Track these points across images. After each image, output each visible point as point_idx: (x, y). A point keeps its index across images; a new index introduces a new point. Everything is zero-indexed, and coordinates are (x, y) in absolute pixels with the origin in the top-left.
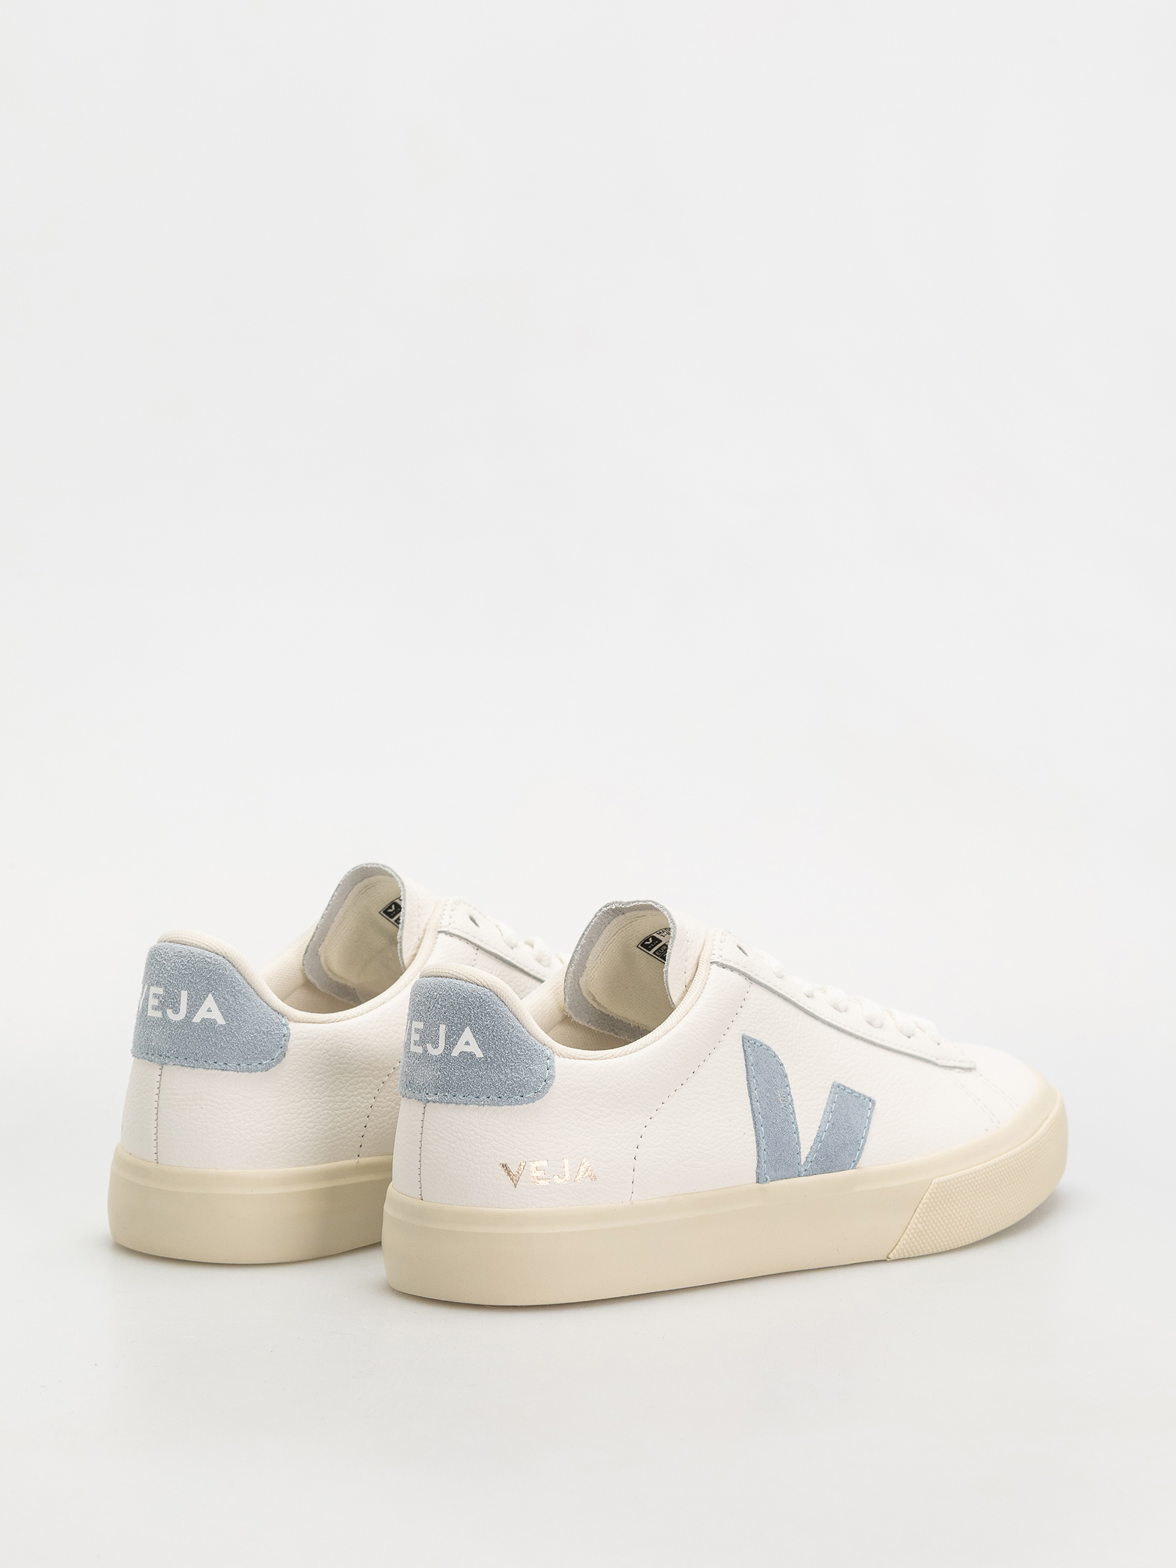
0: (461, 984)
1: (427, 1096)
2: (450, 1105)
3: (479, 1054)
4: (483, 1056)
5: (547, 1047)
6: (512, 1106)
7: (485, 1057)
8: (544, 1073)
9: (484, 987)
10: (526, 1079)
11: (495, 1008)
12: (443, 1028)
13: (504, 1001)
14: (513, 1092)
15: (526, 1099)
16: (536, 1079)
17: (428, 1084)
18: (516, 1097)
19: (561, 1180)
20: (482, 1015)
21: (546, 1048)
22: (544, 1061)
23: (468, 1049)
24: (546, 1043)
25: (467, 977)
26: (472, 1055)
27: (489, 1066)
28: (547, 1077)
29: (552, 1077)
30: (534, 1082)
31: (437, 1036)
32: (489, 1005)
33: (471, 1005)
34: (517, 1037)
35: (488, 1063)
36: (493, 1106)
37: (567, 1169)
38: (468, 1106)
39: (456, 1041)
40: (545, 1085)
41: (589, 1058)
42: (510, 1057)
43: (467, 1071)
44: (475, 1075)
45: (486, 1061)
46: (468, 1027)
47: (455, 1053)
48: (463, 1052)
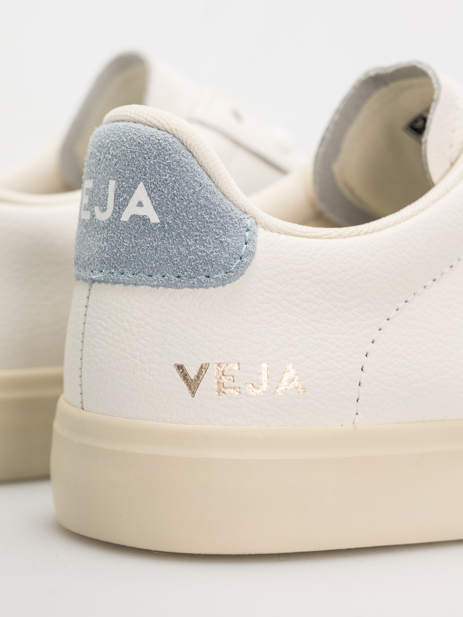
0: (138, 127)
1: (91, 274)
2: (117, 286)
3: (154, 218)
4: (159, 221)
5: (248, 216)
6: (195, 289)
7: (162, 222)
8: (240, 248)
9: (167, 131)
10: (215, 254)
11: (177, 158)
12: (112, 184)
13: (192, 151)
14: (195, 269)
15: (212, 280)
16: (227, 255)
17: (93, 259)
18: (200, 277)
19: (255, 390)
20: (160, 167)
21: (245, 216)
22: (241, 232)
23: (140, 212)
24: (247, 210)
25: (146, 119)
26: (145, 220)
27: (167, 235)
28: (243, 254)
29: (251, 254)
30: (226, 258)
31: (106, 196)
32: (170, 154)
33: (147, 153)
34: (207, 199)
35: (165, 231)
36: (170, 289)
37: (264, 377)
38: (138, 288)
39: (127, 201)
40: (239, 264)
41: (308, 234)
42: (195, 224)
43: (139, 241)
44: (149, 245)
45: (163, 227)
46: (142, 183)
47: (125, 217)
48: (135, 215)
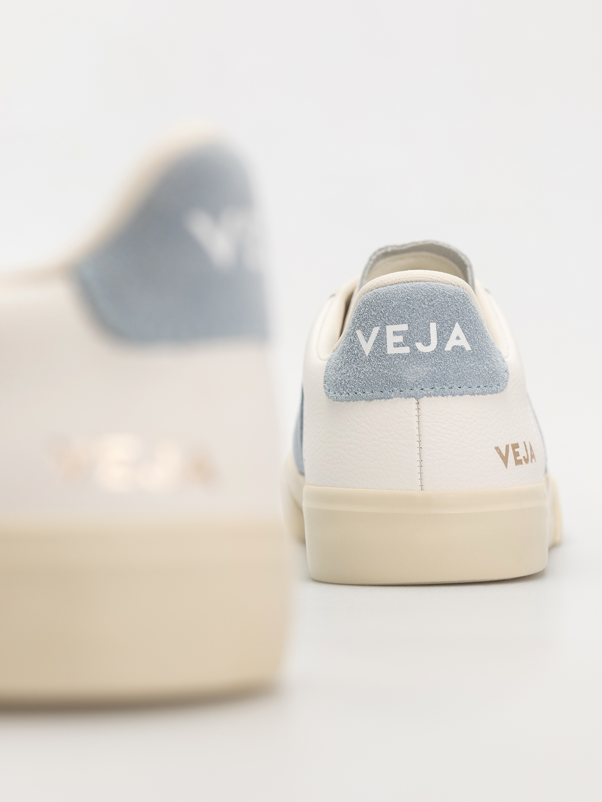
2: (446, 397)
3: (468, 348)
4: (471, 349)
7: (473, 350)
10: (498, 369)
11: (473, 305)
12: (433, 326)
14: (493, 381)
15: (500, 387)
18: (496, 386)
20: (466, 311)
23: (458, 343)
26: (462, 348)
31: (428, 333)
32: (470, 302)
35: (475, 356)
38: (462, 397)
39: (448, 336)
42: (487, 349)
43: (461, 364)
44: (468, 366)
45: (473, 353)
46: (457, 323)
47: (448, 348)
48: (455, 346)
